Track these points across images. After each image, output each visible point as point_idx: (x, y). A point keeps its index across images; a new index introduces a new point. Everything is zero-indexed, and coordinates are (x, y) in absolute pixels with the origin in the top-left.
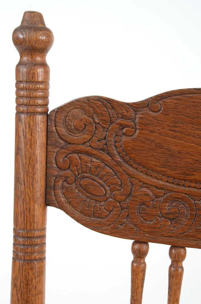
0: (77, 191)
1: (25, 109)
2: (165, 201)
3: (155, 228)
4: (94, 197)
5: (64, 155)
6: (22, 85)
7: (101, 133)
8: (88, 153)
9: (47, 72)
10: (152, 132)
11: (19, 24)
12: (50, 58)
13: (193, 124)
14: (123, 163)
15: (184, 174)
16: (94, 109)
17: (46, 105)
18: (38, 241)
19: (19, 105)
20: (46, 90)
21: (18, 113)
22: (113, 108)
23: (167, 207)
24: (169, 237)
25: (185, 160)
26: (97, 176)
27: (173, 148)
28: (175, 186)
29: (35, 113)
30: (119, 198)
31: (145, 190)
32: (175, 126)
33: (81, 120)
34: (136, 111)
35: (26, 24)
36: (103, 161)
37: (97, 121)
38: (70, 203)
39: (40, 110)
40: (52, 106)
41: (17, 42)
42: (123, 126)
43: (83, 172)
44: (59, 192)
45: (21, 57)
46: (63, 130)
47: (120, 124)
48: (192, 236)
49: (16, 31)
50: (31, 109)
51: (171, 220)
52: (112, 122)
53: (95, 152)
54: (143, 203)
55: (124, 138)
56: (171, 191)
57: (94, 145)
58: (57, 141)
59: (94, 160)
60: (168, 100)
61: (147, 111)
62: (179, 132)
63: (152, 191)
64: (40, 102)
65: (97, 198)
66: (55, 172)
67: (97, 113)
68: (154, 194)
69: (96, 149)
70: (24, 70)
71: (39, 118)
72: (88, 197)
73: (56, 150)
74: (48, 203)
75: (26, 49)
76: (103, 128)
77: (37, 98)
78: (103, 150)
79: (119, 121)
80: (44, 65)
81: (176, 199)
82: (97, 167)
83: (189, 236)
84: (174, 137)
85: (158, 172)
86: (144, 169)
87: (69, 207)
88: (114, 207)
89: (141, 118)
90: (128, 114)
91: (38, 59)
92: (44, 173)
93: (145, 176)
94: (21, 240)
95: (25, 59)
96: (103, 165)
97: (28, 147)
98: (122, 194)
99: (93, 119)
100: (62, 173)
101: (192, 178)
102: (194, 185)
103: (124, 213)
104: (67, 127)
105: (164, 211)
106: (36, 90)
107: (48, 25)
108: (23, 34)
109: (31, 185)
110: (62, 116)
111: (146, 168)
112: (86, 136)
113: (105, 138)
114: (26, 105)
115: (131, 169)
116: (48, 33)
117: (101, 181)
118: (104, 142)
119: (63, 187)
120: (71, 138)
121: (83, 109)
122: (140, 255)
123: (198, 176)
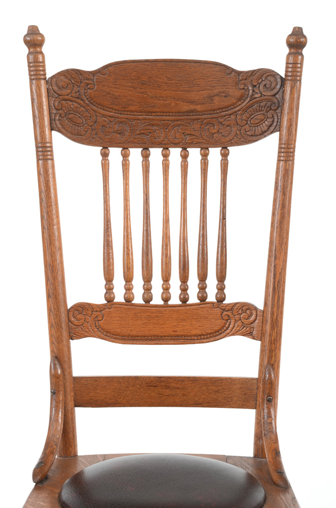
0: (67, 121)
1: (35, 77)
2: (115, 124)
3: (111, 139)
4: (77, 125)
5: (58, 102)
6: (31, 65)
7: (76, 89)
8: (71, 101)
9: (43, 57)
10: (104, 86)
11: (26, 33)
12: (44, 49)
13: (125, 80)
14: (90, 104)
15: (124, 107)
16: (71, 75)
17: (45, 75)
18: (49, 149)
19: (30, 75)
20: (44, 66)
21: (31, 80)
22: (81, 74)
23: (117, 127)
24: (119, 143)
25: (123, 100)
26: (77, 112)
27: (116, 94)
28: (119, 115)
29: (40, 79)
30: (90, 124)
31: (104, 118)
32: (116, 82)
33: (65, 82)
34: (93, 75)
35: (30, 32)
36: (79, 104)
37: (73, 82)
38: (64, 128)
39: (42, 77)
40: (49, 74)
41: (26, 42)
42: (88, 84)
43: (69, 111)
44: (58, 122)
45: (29, 50)
46: (55, 88)
47: (86, 83)
48: (132, 142)
49: (25, 37)
50: (38, 77)
51: (120, 134)
52: (81, 82)
53: (74, 99)
54: (104, 126)
55: (89, 91)
56: (118, 118)
57: (73, 95)
58: (53, 94)
59: (74, 103)
60: (110, 68)
61: (99, 74)
62: (118, 85)
63: (107, 118)
64: (42, 73)
65: (79, 125)
66: (54, 111)
67: (72, 78)
68: (109, 120)
69: (75, 98)
70: (31, 57)
71: (43, 82)
72: (73, 124)
73: (53, 99)
74: (52, 129)
75: (32, 45)
76: (77, 86)
77: (40, 70)
78: (78, 98)
79: (86, 81)
80: (41, 53)
81: (121, 122)
82: (77, 107)
83: (130, 142)
84: (116, 88)
85: (109, 108)
86: (102, 107)
87: (63, 130)
88: (88, 129)
89: (97, 79)
90: (90, 77)
91: (38, 49)
92: (48, 112)
93: (103, 111)
94: (40, 149)
95: (31, 50)
96: (79, 106)
97: (39, 97)
98: (91, 122)
99: (71, 81)
100: (58, 111)
101: (128, 109)
102: (129, 113)
103: (94, 132)
104: (57, 86)
105: (115, 129)
106: (40, 66)
107: (41, 32)
108: (29, 37)
109: (42, 118)
110: (55, 80)
111: (103, 107)
112: (68, 91)
113: (79, 91)
114: (35, 75)
115: (95, 107)
116: (42, 36)
117: (79, 115)
118: (78, 93)
119: (59, 120)
120: (60, 92)
121: (65, 76)
122: (105, 155)
123: (131, 108)
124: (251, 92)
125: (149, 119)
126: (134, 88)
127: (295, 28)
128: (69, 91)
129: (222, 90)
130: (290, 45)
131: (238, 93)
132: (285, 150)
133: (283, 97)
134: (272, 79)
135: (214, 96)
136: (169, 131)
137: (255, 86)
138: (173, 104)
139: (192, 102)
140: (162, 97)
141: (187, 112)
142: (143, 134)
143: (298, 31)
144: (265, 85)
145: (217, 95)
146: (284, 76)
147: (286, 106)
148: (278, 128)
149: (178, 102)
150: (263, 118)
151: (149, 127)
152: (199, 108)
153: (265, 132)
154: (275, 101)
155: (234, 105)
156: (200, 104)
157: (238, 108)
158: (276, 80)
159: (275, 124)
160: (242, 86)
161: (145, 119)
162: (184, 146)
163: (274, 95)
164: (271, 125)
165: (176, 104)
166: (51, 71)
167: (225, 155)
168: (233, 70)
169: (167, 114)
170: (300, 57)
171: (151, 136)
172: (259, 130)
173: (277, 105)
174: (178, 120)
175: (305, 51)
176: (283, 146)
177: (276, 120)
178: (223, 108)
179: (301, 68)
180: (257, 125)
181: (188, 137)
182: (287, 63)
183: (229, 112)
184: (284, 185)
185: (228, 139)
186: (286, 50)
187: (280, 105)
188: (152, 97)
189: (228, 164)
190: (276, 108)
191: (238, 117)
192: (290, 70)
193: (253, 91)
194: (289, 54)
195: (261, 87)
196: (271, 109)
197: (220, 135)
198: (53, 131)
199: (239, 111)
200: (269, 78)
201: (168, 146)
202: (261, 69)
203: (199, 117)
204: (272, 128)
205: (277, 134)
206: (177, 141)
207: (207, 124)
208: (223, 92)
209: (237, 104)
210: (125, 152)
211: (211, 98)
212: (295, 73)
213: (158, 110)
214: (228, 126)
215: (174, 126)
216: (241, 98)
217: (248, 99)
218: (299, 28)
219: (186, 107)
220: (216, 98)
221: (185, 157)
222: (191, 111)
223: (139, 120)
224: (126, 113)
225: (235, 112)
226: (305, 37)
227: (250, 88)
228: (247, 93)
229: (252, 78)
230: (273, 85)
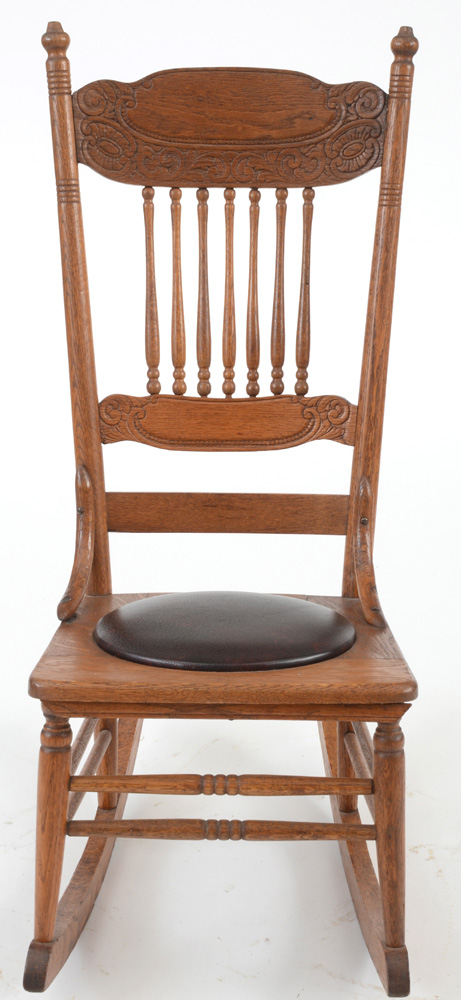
0: (98, 151)
1: (56, 91)
2: (162, 155)
3: (157, 175)
4: (111, 155)
5: (86, 125)
6: (52, 74)
7: (111, 107)
8: (103, 123)
9: (68, 64)
10: (147, 103)
11: (45, 32)
12: (69, 53)
13: (175, 95)
14: (129, 128)
15: (174, 132)
16: (103, 89)
17: (69, 88)
18: (75, 188)
19: (50, 89)
20: (68, 76)
21: (51, 94)
22: (117, 87)
23: (164, 159)
24: (167, 181)
25: (173, 122)
26: (111, 139)
27: (164, 114)
28: (168, 142)
29: (63, 94)
30: (129, 154)
31: (147, 147)
32: (164, 98)
33: (96, 98)
34: (134, 89)
35: (50, 31)
36: (114, 127)
37: (107, 98)
38: (94, 160)
39: (66, 91)
40: (75, 88)
41: (45, 44)
42: (126, 101)
43: (101, 136)
44: (86, 152)
45: (49, 54)
46: (83, 106)
47: (124, 99)
48: (184, 179)
49: (44, 37)
50: (61, 91)
51: (168, 168)
52: (117, 98)
53: (108, 121)
54: (147, 157)
55: (128, 109)
56: (165, 146)
57: (107, 116)
58: (80, 114)
59: (108, 127)
60: (156, 79)
61: (141, 88)
62: (166, 101)
63: (151, 147)
64: (66, 85)
65: (113, 156)
66: (82, 137)
67: (106, 92)
68: (154, 150)
69: (108, 119)
70: (52, 64)
71: (67, 97)
72: (106, 155)
73: (81, 121)
74: (78, 161)
75: (53, 48)
76: (112, 102)
77: (63, 82)
78: (113, 119)
79: (123, 97)
80: (65, 59)
81: (170, 152)
82: (111, 132)
83: (182, 179)
84: (163, 106)
85: (154, 133)
86: (144, 132)
87: (94, 163)
88: (126, 161)
89: (138, 93)
90: (129, 91)
91: (62, 54)
92: (74, 138)
93: (146, 137)
94: (63, 188)
95: (52, 55)
96: (114, 130)
98: (131, 152)
99: (104, 96)
100: (86, 137)
101: (180, 135)
102: (181, 140)
103: (134, 165)
104: (86, 103)
105: (162, 162)
106: (63, 76)
108: (50, 38)
109: (65, 146)
110: (82, 95)
111: (146, 131)
113: (114, 111)
114: (56, 88)
115: (135, 132)
116: (67, 36)
117: (114, 143)
118: (113, 113)
119: (88, 148)
120: (89, 111)
121: (96, 90)
122: (148, 197)
123: (186, 133)
124: (344, 113)
125: (208, 148)
126: (187, 106)
127: (402, 28)
128: (101, 110)
129: (305, 110)
130: (396, 50)
131: (326, 115)
132: (389, 191)
133: (386, 119)
134: (372, 96)
135: (295, 118)
136: (234, 165)
137: (350, 105)
138: (240, 129)
139: (265, 126)
140: (225, 119)
141: (259, 139)
142: (200, 168)
143: (407, 32)
144: (363, 104)
145: (299, 117)
146: (388, 93)
147: (391, 132)
148: (380, 162)
149: (247, 126)
150: (359, 147)
151: (207, 159)
152: (274, 133)
153: (363, 167)
154: (377, 125)
155: (321, 131)
156: (276, 128)
157: (326, 135)
158: (378, 97)
159: (376, 156)
160: (332, 105)
161: (202, 148)
162: (254, 185)
163: (375, 118)
164: (370, 158)
165: (244, 128)
166: (78, 81)
167: (309, 198)
168: (320, 83)
169: (232, 142)
170: (409, 67)
171: (210, 172)
172: (354, 164)
173: (378, 131)
174: (246, 150)
175: (416, 59)
176: (386, 186)
177: (377, 151)
178: (306, 135)
179: (411, 81)
180: (352, 157)
181: (260, 173)
182: (392, 75)
183: (315, 140)
184: (387, 238)
185: (313, 176)
186: (391, 58)
187: (382, 131)
188: (212, 119)
189: (312, 209)
190: (377, 134)
191: (327, 147)
192: (396, 83)
193: (347, 112)
194: (395, 63)
195: (358, 107)
196: (370, 136)
197: (303, 170)
198: (80, 165)
199: (328, 138)
200: (368, 94)
201: (232, 185)
202: (357, 83)
203: (275, 146)
204: (372, 162)
205: (378, 170)
206: (244, 178)
207: (286, 155)
208: (308, 113)
209: (326, 129)
210: (176, 193)
211: (290, 120)
212: (402, 89)
213: (220, 136)
214: (313, 158)
215: (241, 158)
216: (331, 122)
217: (341, 123)
218: (408, 28)
219: (257, 133)
220: (297, 121)
221: (255, 199)
222: (265, 138)
223: (194, 149)
224: (177, 140)
225: (323, 140)
226: (416, 40)
227: (343, 108)
228: (339, 114)
229: (345, 94)
230: (373, 104)
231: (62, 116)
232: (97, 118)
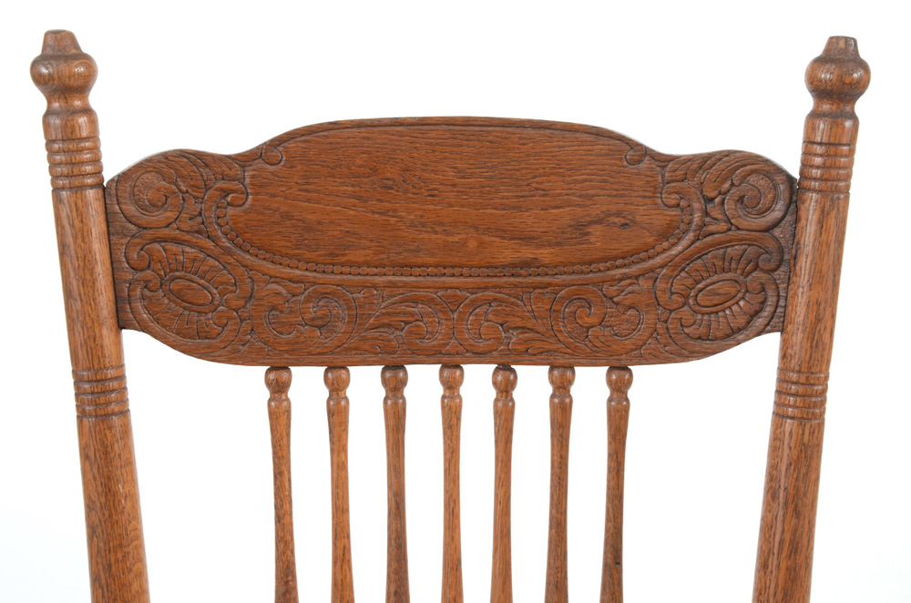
0: (166, 301)
1: (67, 182)
2: (308, 300)
3: (297, 343)
4: (195, 308)
5: (139, 248)
6: (56, 146)
7: (193, 208)
9: (93, 122)
10: (273, 196)
11: (38, 52)
12: (96, 98)
13: (333, 176)
14: (234, 249)
15: (331, 254)
16: (176, 170)
17: (99, 172)
18: (114, 384)
19: (55, 178)
20: (95, 149)
21: (56, 191)
22: (207, 165)
23: (312, 310)
24: (319, 354)
25: (330, 233)
26: (195, 273)
27: (309, 217)
28: (319, 275)
29: (83, 187)
30: (234, 303)
31: (274, 286)
32: (308, 183)
33: (159, 190)
34: (243, 167)
35: (49, 52)
36: (201, 249)
37: (184, 189)
38: (157, 320)
39: (89, 181)
40: (110, 172)
41: (39, 80)
42: (226, 193)
43: (172, 271)
44: (139, 305)
45: (49, 102)
46: (131, 209)
47: (222, 190)
48: (356, 349)
49: (35, 64)
50: (77, 182)
51: (320, 327)
52: (207, 188)
53: (187, 237)
54: (274, 308)
55: (230, 211)
56: (314, 284)
57: (185, 227)
58: (124, 227)
59: (188, 249)
60: (291, 145)
61: (259, 164)
62: (317, 192)
63: (284, 287)
64: (89, 168)
65: (201, 308)
66: (128, 275)
67: (182, 177)
68: (289, 292)
69: (188, 232)
70: (56, 121)
71: (91, 194)
72: (185, 308)
73: (125, 241)
74: (122, 325)
75: (55, 91)
76: (195, 198)
77: (83, 163)
78: (199, 232)
79: (219, 184)
80: (88, 111)
81: (323, 295)
82: (194, 260)
83: (351, 349)
84: (309, 201)
85: (291, 257)
86: (267, 256)
87: (157, 328)
88: (229, 318)
89: (253, 177)
90: (232, 173)
91: (77, 103)
92: (110, 278)
93: (271, 266)
94: (87, 386)
95: (56, 105)
96: (202, 255)
97: (79, 240)
98: (239, 298)
99: (177, 186)
100: (139, 275)
101: (344, 259)
102: (347, 269)
103: (245, 326)
104: (137, 202)
105: (307, 316)
106: (80, 151)
107: (85, 49)
108: (47, 69)
109: (92, 300)
110: (128, 186)
111: (271, 253)
112: (169, 214)
113: (200, 214)
114: (67, 176)
115: (248, 257)
117: (203, 282)
118: (199, 219)
119: (143, 297)
120: (145, 219)
121: (159, 172)
122: (278, 388)
123: (352, 256)
124: (697, 217)
125: (405, 285)
126: (360, 198)
127: (833, 41)
128: (171, 215)
129: (613, 208)
130: (820, 90)
131: (659, 219)
132: (801, 389)
133: (794, 236)
134: (762, 182)
135: (590, 223)
136: (460, 319)
137: (712, 200)
138: (472, 244)
139: (527, 239)
140: (442, 224)
141: (514, 265)
142: (389, 326)
143: (845, 51)
144: (741, 199)
145: (599, 222)
146: (796, 175)
147: (804, 263)
148: (777, 322)
149: (486, 238)
150: (733, 291)
151: (403, 308)
152: (545, 255)
153: (739, 330)
154: (772, 246)
155: (647, 251)
156: (550, 245)
157: (658, 260)
158: (775, 187)
159: (768, 310)
160: (673, 199)
161: (393, 285)
162: (504, 360)
163: (769, 229)
164: (757, 313)
165: (481, 244)
166: (116, 159)
167: (619, 387)
168: (645, 152)
169: (456, 271)
170: (848, 124)
171: (410, 332)
172: (719, 324)
173: (776, 257)
174: (486, 288)
175: (862, 107)
176: (794, 376)
177: (771, 300)
178: (615, 258)
179: (851, 153)
180: (717, 308)
181: (515, 337)
182: (808, 142)
183: (634, 269)
184: (797, 488)
185: (628, 343)
186: (807, 103)
187: (785, 258)
188: (412, 225)
189: (626, 409)
190: (773, 265)
191: (660, 285)
192: (818, 160)
193: (707, 214)
194: (814, 116)
195: (729, 206)
196: (756, 267)
197: (607, 331)
198: (126, 333)
199: (662, 267)
200: (752, 179)
201: (457, 359)
202: (728, 153)
203: (547, 279)
204: (760, 322)
205: (772, 341)
206: (482, 345)
207: (570, 299)
208: (618, 214)
209: (658, 248)
210: (338, 380)
211: (581, 228)
212: (834, 172)
213: (430, 260)
214: (630, 308)
215: (475, 304)
216: (668, 233)
217: (691, 236)
218: (847, 39)
219: (509, 253)
220: (596, 231)
221: (505, 388)
222: (526, 264)
223: (375, 287)
224: (336, 269)
225: (652, 270)
226: (864, 66)
227: (696, 205)
228: (686, 219)
229: (702, 176)
230: (764, 202)
231: (83, 235)
232: (166, 232)
